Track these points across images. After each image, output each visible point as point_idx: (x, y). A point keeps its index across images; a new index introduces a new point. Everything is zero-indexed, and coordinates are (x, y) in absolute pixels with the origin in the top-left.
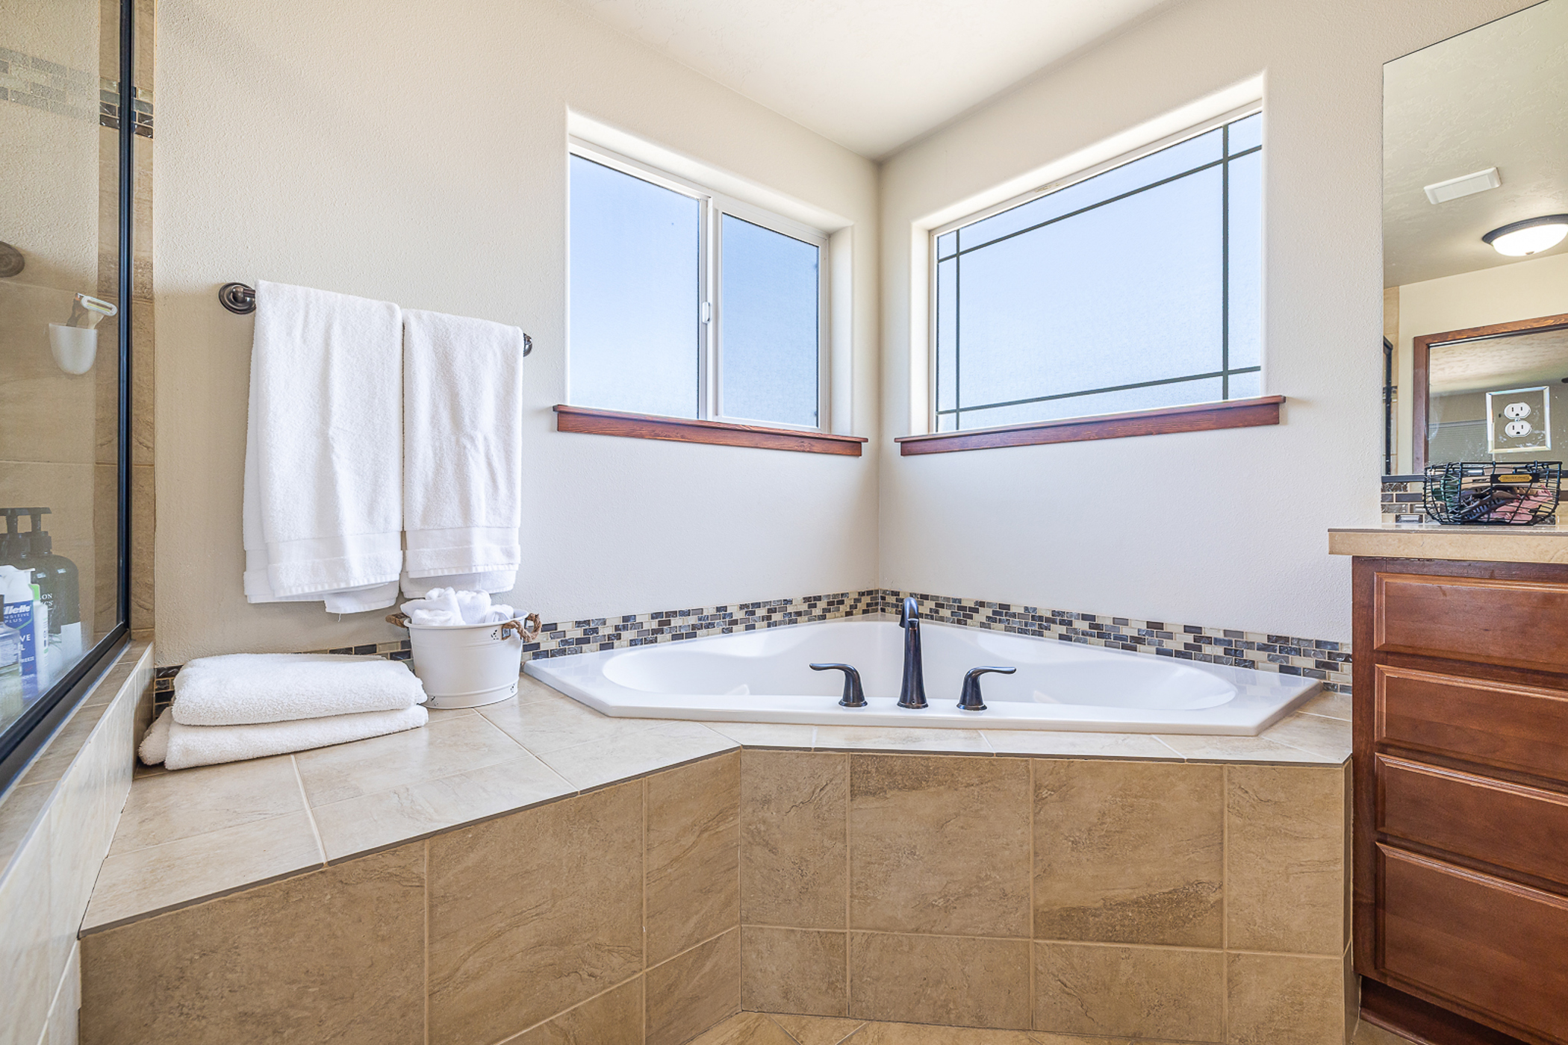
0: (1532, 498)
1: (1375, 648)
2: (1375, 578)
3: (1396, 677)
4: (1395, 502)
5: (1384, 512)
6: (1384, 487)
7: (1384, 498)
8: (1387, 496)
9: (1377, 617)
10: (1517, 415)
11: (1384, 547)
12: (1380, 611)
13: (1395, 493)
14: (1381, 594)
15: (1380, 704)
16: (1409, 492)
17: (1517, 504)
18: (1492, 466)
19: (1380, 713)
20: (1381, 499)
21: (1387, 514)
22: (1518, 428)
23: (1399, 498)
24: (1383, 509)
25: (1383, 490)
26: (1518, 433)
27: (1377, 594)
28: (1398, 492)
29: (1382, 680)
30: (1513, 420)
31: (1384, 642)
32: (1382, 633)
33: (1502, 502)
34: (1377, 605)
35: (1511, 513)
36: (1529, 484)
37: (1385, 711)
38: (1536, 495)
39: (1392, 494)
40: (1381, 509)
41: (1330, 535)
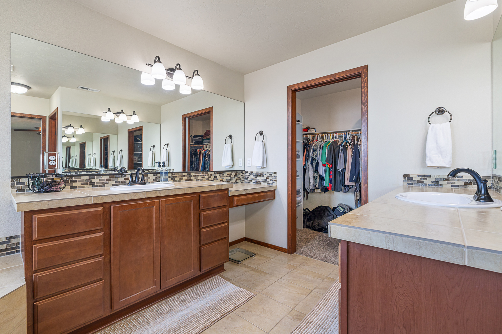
0: (60, 184)
1: (33, 240)
2: (33, 217)
3: (40, 247)
4: (16, 185)
5: (12, 189)
6: (11, 180)
7: (12, 184)
8: (13, 183)
9: (34, 230)
10: (52, 159)
11: (37, 207)
12: (35, 228)
13: (16, 182)
14: (35, 222)
15: (35, 258)
16: (21, 182)
17: (57, 186)
18: (51, 175)
19: (35, 261)
20: (10, 185)
21: (13, 189)
22: (52, 163)
23: (17, 184)
24: (11, 188)
25: (11, 181)
26: (53, 164)
27: (34, 222)
28: (17, 182)
29: (36, 250)
30: (51, 161)
31: (37, 237)
32: (36, 234)
33: (53, 186)
34: (34, 226)
35: (55, 188)
36: (60, 180)
37: (37, 259)
38: (61, 183)
39: (15, 183)
40: (10, 188)
41: (17, 205)
